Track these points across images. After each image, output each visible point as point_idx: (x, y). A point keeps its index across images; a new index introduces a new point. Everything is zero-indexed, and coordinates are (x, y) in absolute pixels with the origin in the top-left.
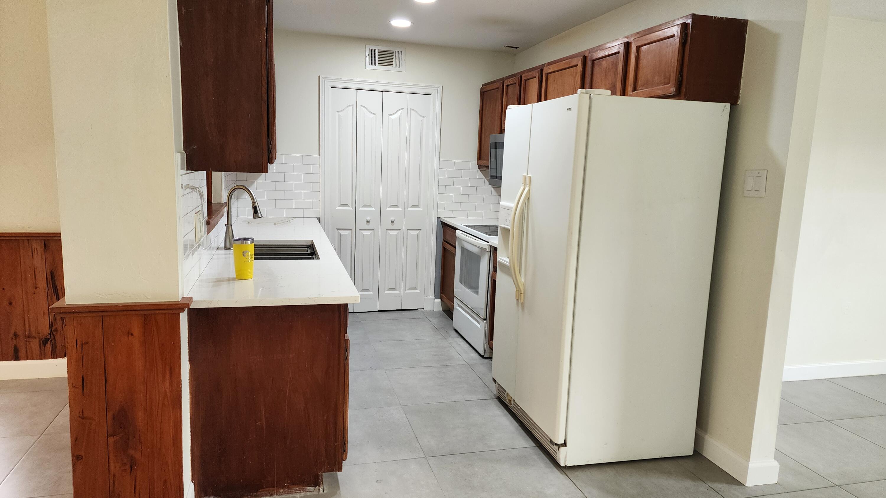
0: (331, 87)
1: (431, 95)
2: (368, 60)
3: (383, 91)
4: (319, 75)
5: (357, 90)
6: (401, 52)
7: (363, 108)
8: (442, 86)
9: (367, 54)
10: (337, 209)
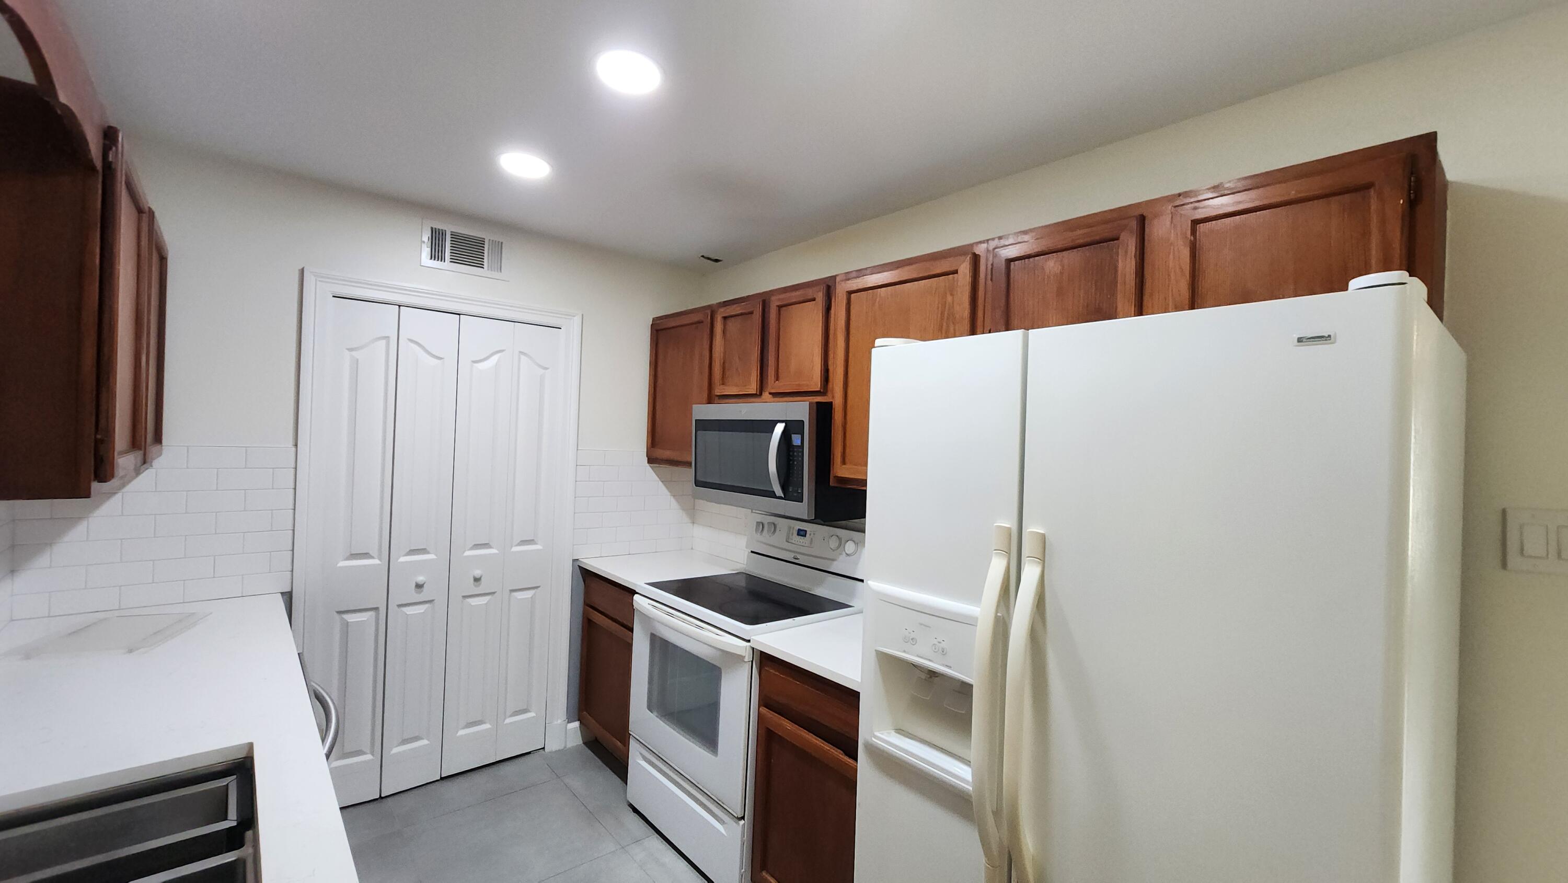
0: (334, 296)
1: (561, 328)
2: (426, 251)
3: (459, 314)
4: (301, 268)
5: (399, 306)
6: (502, 243)
7: (412, 345)
8: (582, 315)
9: (426, 237)
10: (340, 567)
